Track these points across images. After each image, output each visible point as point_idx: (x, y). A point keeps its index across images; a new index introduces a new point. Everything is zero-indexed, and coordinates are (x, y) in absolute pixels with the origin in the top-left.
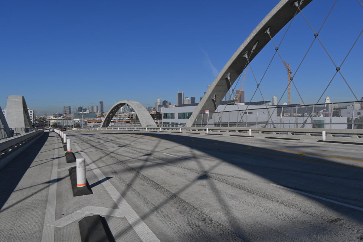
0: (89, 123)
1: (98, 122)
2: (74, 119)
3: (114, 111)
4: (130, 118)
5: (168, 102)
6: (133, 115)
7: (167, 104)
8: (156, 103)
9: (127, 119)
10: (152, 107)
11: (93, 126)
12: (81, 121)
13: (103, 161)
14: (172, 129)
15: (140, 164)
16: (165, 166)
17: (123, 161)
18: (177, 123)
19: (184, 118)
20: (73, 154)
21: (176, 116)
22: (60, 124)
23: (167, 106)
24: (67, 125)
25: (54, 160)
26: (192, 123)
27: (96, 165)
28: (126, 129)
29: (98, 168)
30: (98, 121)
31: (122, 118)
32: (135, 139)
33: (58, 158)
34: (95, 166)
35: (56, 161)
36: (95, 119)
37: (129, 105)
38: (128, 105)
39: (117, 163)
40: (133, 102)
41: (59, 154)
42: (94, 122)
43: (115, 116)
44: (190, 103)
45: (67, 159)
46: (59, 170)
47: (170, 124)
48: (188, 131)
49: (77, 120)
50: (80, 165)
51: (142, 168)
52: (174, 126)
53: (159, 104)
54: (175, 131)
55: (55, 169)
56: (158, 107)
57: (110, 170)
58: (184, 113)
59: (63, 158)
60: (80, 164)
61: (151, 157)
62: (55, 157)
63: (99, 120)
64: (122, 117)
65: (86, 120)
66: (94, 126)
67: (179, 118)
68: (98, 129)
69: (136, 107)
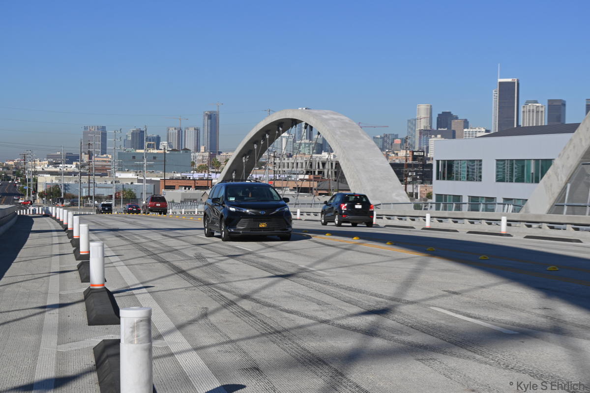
0: (167, 187)
1: (197, 188)
2: (117, 174)
3: (255, 147)
4: (312, 177)
5: (457, 118)
6: (324, 164)
7: (455, 125)
8: (413, 122)
9: (302, 180)
10: (396, 137)
11: (181, 201)
12: (140, 181)
13: (214, 328)
14: (472, 221)
15: (346, 343)
16: (440, 357)
17: (286, 330)
18: (492, 199)
19: (520, 180)
20: (110, 294)
21: (489, 171)
22: (71, 192)
23: (454, 132)
24: (92, 194)
25: (47, 314)
26: (552, 201)
27: (189, 337)
28: (298, 213)
29: (196, 349)
30: (200, 184)
31: (286, 176)
32: (331, 251)
33: (61, 306)
34: (185, 341)
35: (52, 317)
36: (188, 175)
37: (311, 127)
38: (306, 124)
39: (263, 335)
40: (328, 115)
41: (62, 293)
42: (185, 187)
43: (261, 165)
44: (544, 122)
45: (89, 310)
46: (63, 348)
47: (465, 200)
48: (534, 231)
49: (127, 176)
50: (133, 332)
51: (353, 357)
52: (478, 210)
53: (422, 125)
54: (484, 226)
55: (50, 344)
56: (418, 135)
57: (237, 357)
58: (521, 163)
59: (76, 306)
60: (134, 328)
61: (388, 322)
62: (48, 303)
63: (201, 179)
64: (286, 169)
65: (158, 179)
66: (184, 201)
67: (500, 179)
68: (196, 210)
69: (338, 133)
